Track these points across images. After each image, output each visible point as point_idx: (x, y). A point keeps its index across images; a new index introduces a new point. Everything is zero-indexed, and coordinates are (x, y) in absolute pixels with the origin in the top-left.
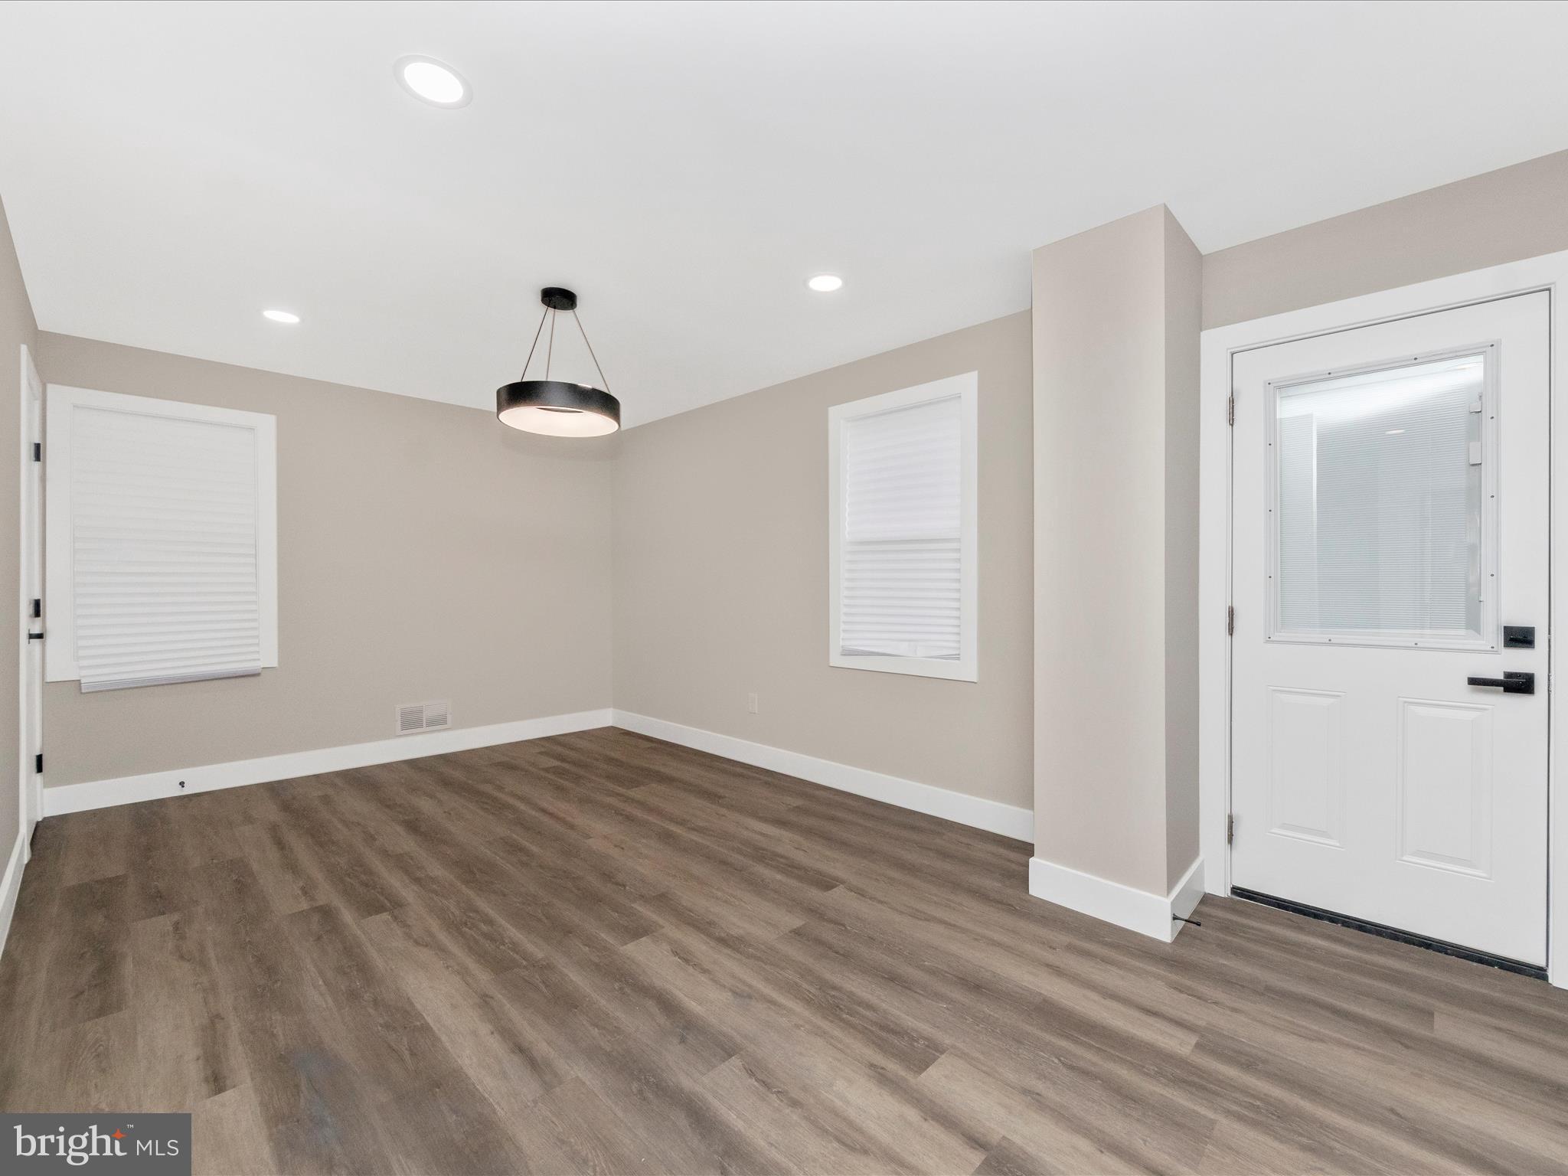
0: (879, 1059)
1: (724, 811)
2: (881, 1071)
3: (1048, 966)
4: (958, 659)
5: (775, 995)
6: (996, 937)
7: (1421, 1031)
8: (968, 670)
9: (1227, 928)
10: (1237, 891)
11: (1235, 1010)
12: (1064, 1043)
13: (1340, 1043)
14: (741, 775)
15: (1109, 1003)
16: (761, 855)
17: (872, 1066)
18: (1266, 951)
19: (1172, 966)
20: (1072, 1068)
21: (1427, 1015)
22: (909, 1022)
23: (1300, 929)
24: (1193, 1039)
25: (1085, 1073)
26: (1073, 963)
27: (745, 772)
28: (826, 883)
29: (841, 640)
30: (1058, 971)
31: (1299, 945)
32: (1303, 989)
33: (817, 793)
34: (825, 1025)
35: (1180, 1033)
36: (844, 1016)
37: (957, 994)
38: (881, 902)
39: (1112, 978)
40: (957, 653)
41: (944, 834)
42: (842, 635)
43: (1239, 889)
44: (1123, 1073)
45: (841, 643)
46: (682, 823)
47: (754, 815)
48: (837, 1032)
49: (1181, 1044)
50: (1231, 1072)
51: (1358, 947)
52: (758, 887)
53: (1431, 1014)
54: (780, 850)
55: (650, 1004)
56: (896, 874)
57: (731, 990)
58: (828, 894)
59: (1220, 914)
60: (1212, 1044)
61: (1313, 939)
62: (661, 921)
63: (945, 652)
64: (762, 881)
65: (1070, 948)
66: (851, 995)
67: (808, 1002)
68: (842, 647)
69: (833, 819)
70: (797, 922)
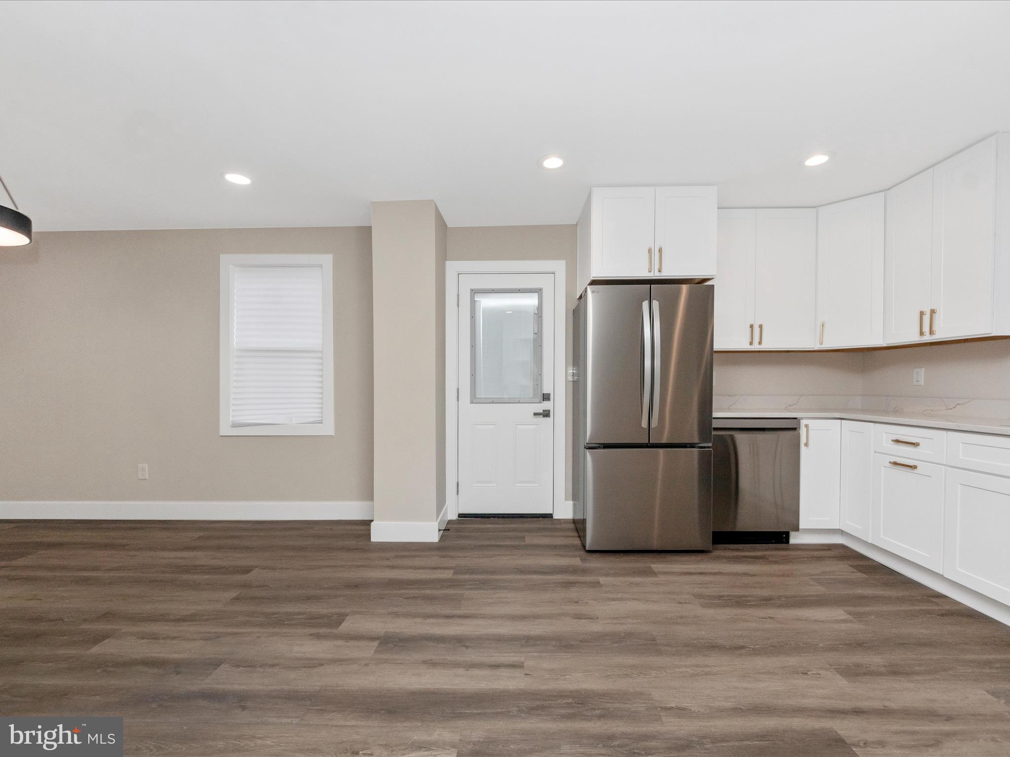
0: (314, 631)
1: (133, 553)
2: (318, 635)
3: (387, 567)
4: (322, 423)
5: (235, 630)
6: (359, 564)
7: (522, 543)
8: (328, 429)
9: (458, 530)
10: (460, 516)
11: (464, 557)
12: (402, 591)
13: (499, 555)
14: (134, 529)
15: (418, 571)
16: (186, 569)
17: (311, 635)
18: (473, 534)
19: (440, 550)
20: (407, 598)
21: (523, 538)
22: (325, 611)
23: (485, 524)
24: (452, 572)
25: (414, 598)
26: (399, 562)
27: (138, 525)
28: (247, 570)
29: (231, 417)
30: (393, 567)
31: (483, 529)
32: (486, 543)
33: (213, 525)
34: (276, 630)
35: (447, 571)
36: (286, 623)
37: (348, 592)
38: (288, 569)
39: (417, 562)
40: (321, 419)
41: (315, 527)
42: (232, 413)
43: (461, 514)
44: (428, 592)
45: (231, 419)
46: (95, 569)
47: (164, 549)
48: (285, 630)
49: (448, 575)
50: (467, 576)
51: (503, 524)
52: (195, 586)
53: (524, 538)
54: (198, 563)
55: (141, 668)
56: (290, 554)
57: (201, 639)
58: (248, 575)
59: (456, 526)
60: (458, 570)
61: (489, 525)
62: (116, 627)
63: (312, 420)
64: (195, 582)
65: (397, 557)
66: (287, 613)
67: (261, 625)
68: (232, 422)
69: (232, 537)
70: (233, 594)
